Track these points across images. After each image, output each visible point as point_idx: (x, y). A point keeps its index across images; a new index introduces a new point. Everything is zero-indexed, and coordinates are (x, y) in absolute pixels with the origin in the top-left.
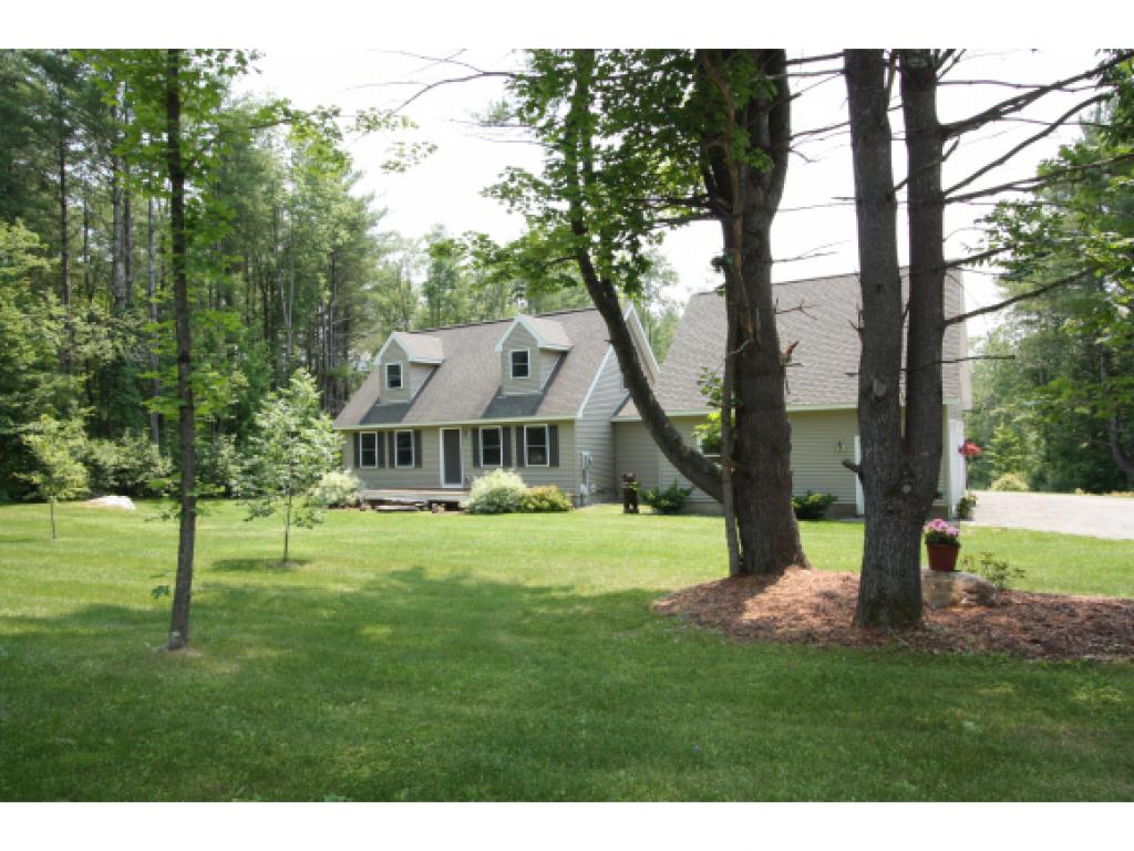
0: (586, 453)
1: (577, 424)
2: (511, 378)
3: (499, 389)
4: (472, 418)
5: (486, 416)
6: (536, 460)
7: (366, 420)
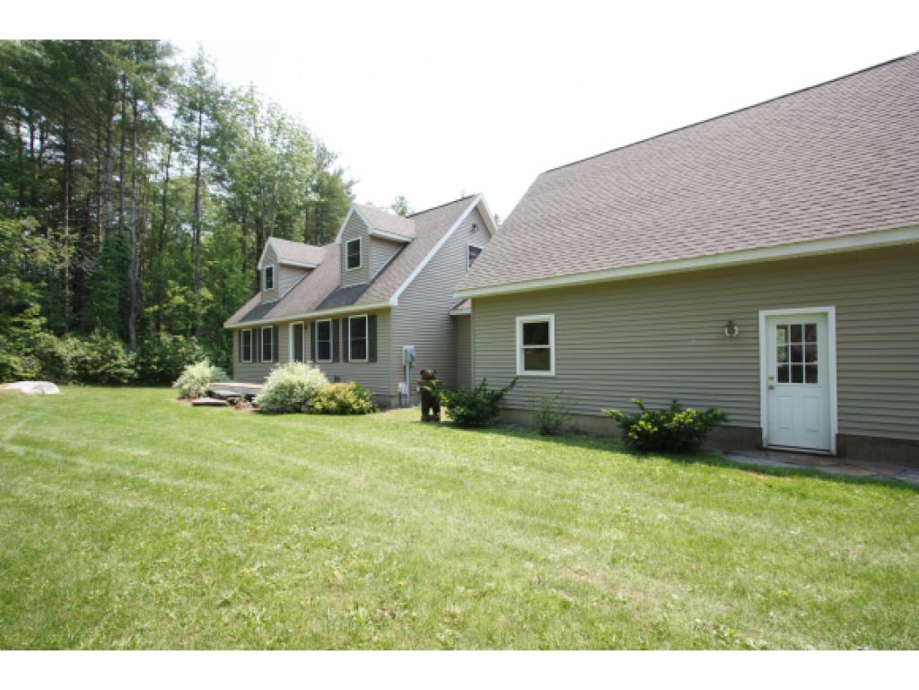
0: (409, 348)
1: (393, 313)
2: (347, 269)
3: (341, 283)
4: (309, 310)
5: (319, 308)
6: (358, 353)
7: (245, 319)
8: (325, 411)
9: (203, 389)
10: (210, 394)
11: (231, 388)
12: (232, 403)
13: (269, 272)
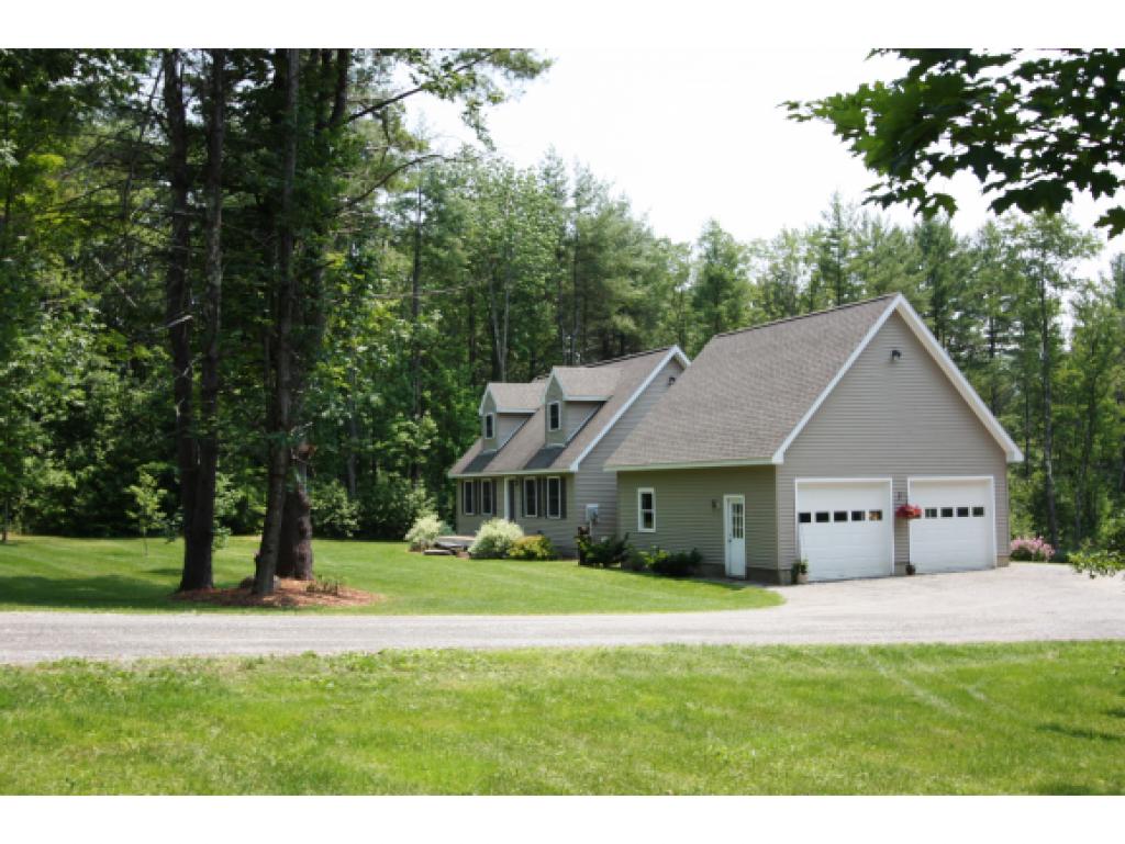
0: (592, 506)
1: (576, 477)
2: (550, 430)
3: (547, 440)
4: (518, 469)
5: (526, 467)
6: (554, 512)
7: (467, 470)
8: (518, 558)
9: (431, 543)
10: (437, 546)
11: (453, 541)
12: (454, 553)
13: (489, 419)
